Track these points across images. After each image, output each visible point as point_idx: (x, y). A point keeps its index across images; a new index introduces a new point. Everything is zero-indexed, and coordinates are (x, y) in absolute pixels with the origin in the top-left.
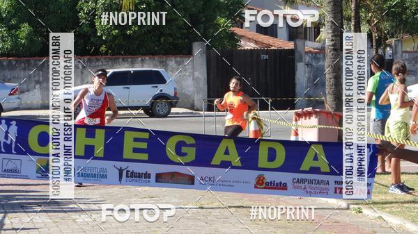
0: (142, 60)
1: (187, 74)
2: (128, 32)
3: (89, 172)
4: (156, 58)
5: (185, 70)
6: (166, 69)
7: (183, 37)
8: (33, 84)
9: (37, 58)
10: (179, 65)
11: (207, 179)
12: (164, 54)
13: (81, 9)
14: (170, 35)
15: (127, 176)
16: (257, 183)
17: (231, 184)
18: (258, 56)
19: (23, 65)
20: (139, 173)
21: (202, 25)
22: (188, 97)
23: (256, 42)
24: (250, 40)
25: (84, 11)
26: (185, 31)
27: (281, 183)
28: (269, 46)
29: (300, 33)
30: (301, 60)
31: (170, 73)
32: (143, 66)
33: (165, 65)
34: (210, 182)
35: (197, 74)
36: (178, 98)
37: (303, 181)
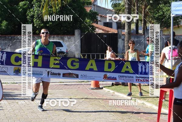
0: (54, 37)
1: (72, 43)
2: (48, 25)
3: (35, 73)
4: (59, 36)
5: (72, 41)
6: (63, 41)
7: (71, 28)
8: (7, 47)
9: (9, 35)
10: (69, 39)
11: (84, 76)
12: (63, 35)
13: (28, 15)
14: (65, 26)
15: (51, 74)
16: (104, 77)
17: (94, 77)
18: (102, 36)
19: (3, 38)
20: (56, 73)
21: (79, 23)
22: (72, 53)
23: (103, 30)
24: (100, 29)
25: (29, 16)
26: (72, 25)
27: (114, 77)
28: (108, 31)
29: (122, 26)
30: (120, 38)
31: (65, 42)
32: (54, 40)
33: (63, 39)
34: (85, 77)
35: (76, 43)
36: (68, 53)
37: (123, 77)
